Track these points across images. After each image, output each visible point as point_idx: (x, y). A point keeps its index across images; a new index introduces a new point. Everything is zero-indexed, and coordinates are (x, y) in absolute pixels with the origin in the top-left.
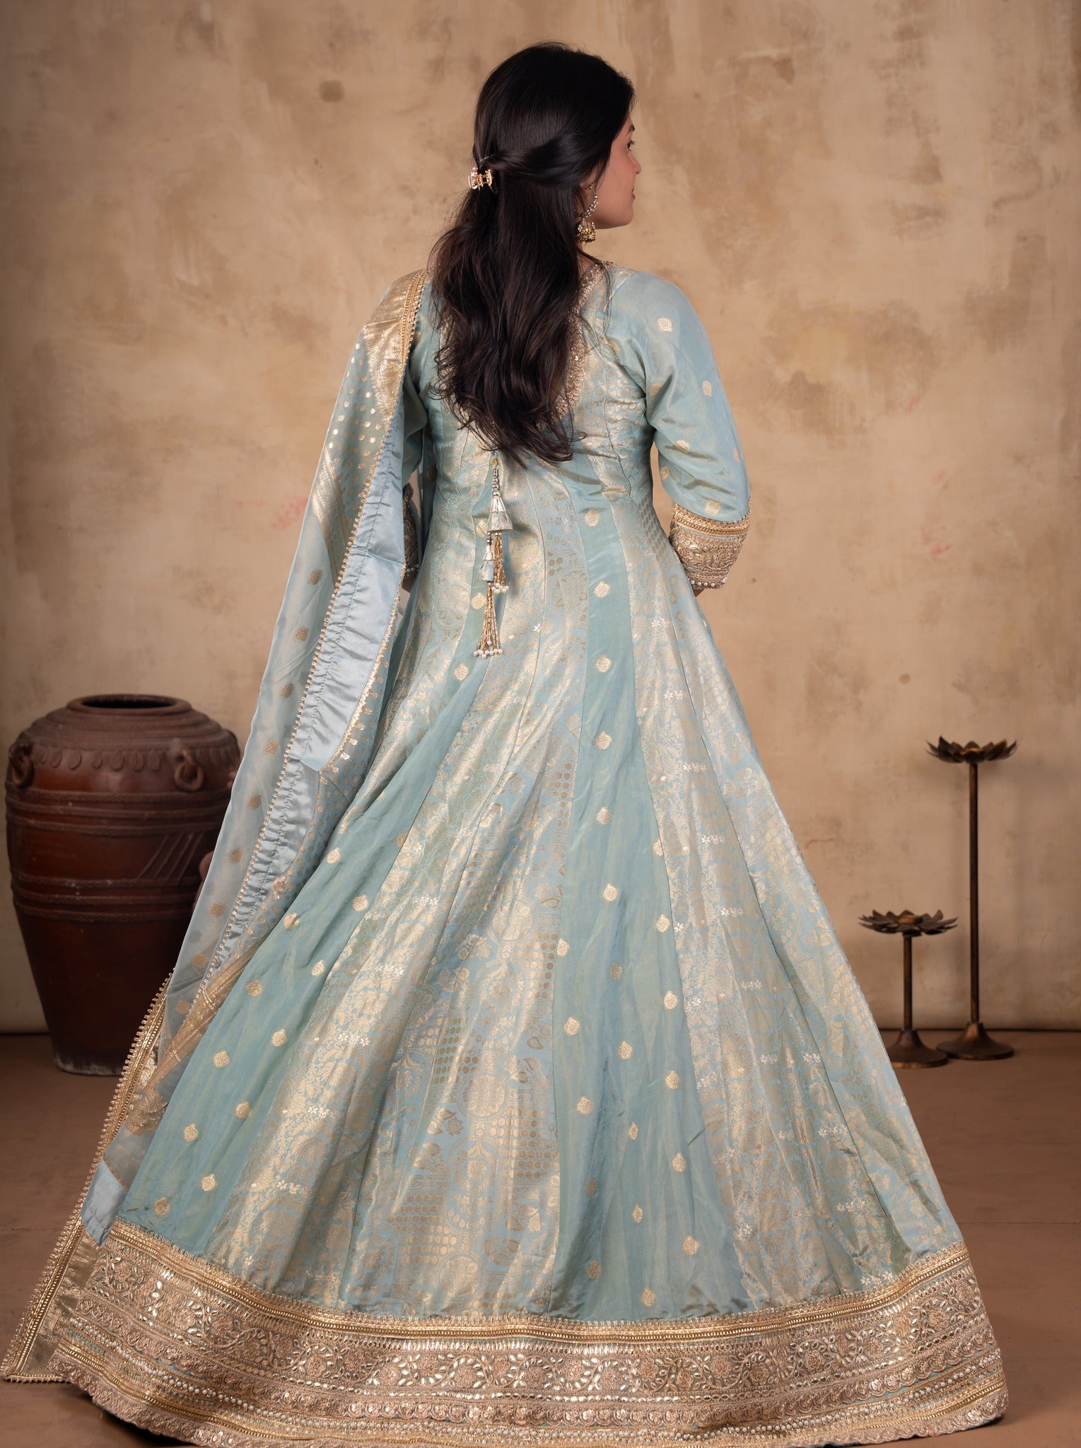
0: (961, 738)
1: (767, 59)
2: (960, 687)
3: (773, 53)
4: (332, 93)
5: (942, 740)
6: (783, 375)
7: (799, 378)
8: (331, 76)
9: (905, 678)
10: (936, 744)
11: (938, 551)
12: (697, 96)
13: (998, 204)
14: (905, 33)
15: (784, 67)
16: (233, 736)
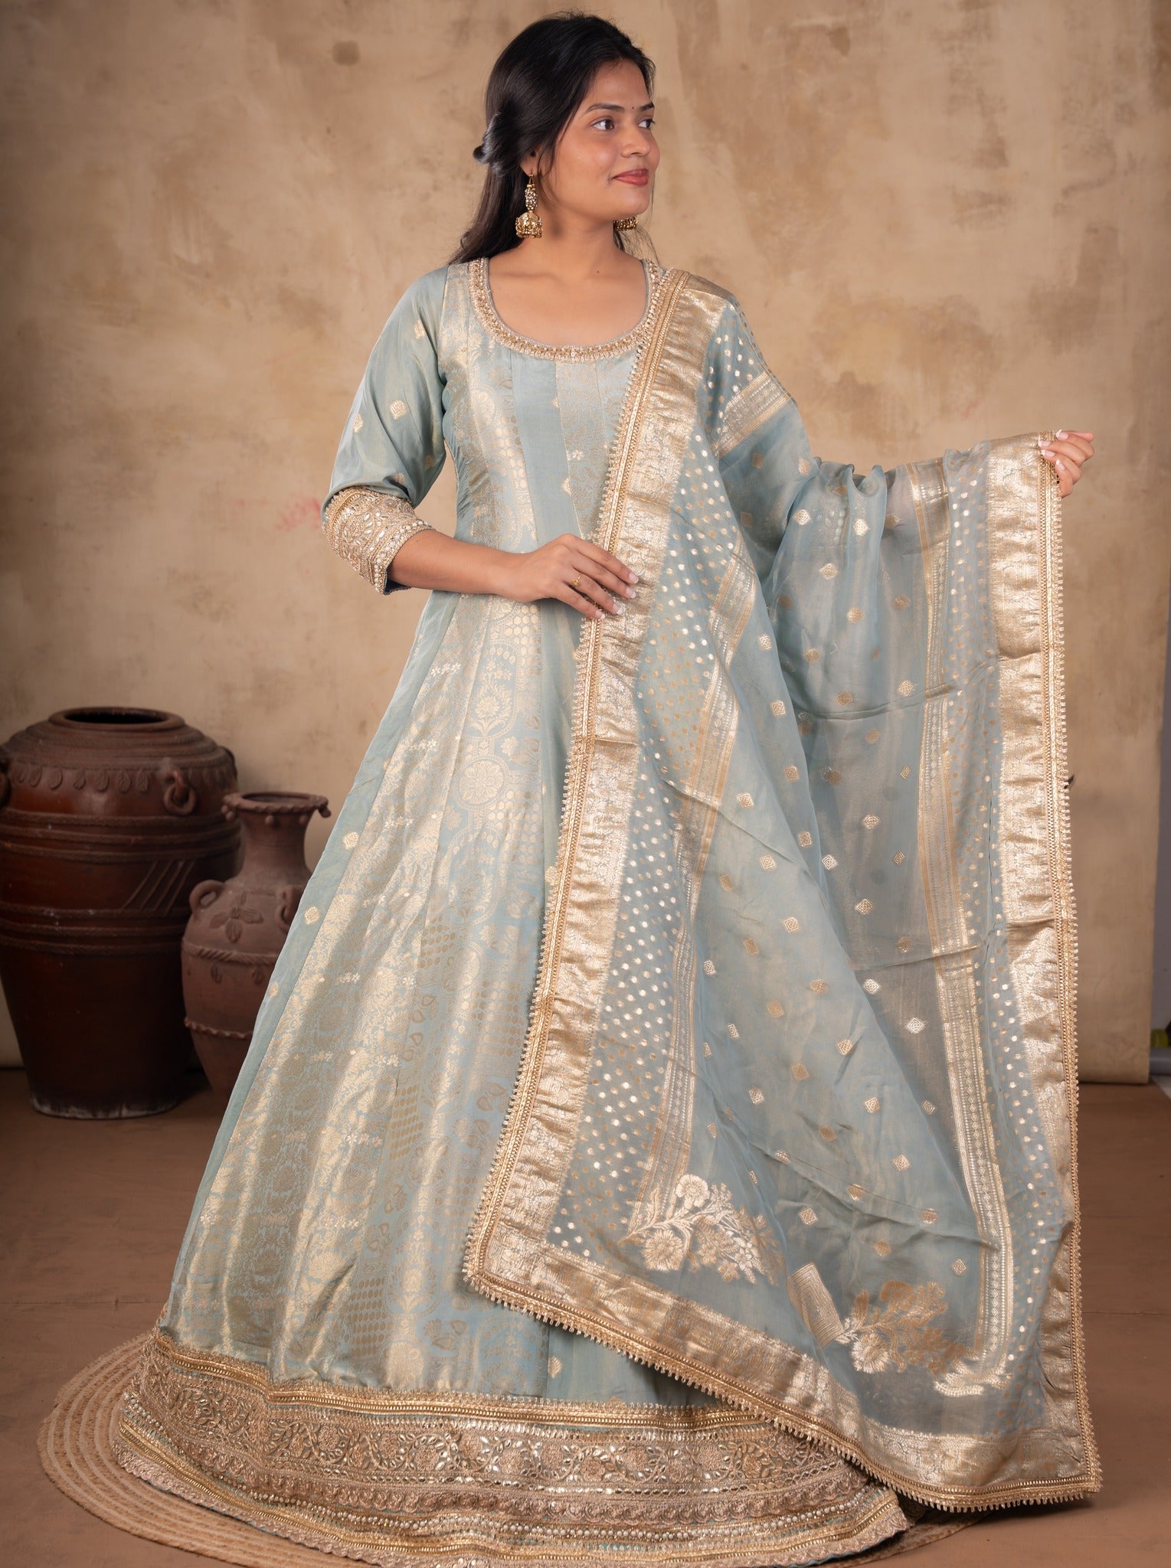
1: (820, 28)
3: (827, 21)
4: (346, 55)
6: (831, 374)
7: (847, 378)
8: (346, 37)
12: (744, 67)
13: (1067, 192)
14: (971, 3)
15: (839, 37)
16: (230, 755)
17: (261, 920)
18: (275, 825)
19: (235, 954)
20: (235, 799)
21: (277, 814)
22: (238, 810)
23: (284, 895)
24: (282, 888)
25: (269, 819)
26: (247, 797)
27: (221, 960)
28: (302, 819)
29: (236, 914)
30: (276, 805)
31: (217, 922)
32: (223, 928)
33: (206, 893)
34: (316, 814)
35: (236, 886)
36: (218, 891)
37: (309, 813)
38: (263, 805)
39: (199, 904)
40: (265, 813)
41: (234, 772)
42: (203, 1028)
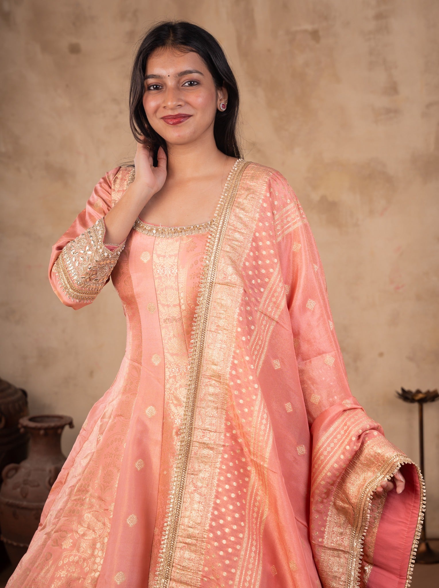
0: (412, 387)
1: (305, 31)
2: (411, 359)
3: (309, 27)
4: (75, 49)
5: (403, 390)
6: (315, 197)
7: (323, 199)
8: (74, 40)
9: (381, 355)
10: (400, 391)
11: (398, 288)
12: (269, 50)
13: (429, 106)
14: (379, 16)
15: (315, 35)
16: (24, 393)
17: (38, 486)
18: (46, 435)
19: (25, 503)
20: (25, 421)
21: (46, 429)
22: (26, 427)
23: (50, 471)
24: (50, 467)
25: (42, 432)
26: (32, 419)
27: (18, 507)
28: (59, 431)
29: (26, 482)
30: (45, 425)
31: (15, 487)
32: (19, 490)
33: (10, 470)
34: (67, 428)
35: (26, 465)
36: (17, 470)
37: (62, 427)
38: (39, 425)
39: (7, 477)
40: (40, 429)
41: (26, 403)
42: (10, 542)
